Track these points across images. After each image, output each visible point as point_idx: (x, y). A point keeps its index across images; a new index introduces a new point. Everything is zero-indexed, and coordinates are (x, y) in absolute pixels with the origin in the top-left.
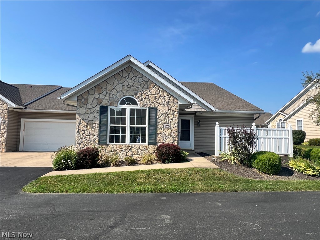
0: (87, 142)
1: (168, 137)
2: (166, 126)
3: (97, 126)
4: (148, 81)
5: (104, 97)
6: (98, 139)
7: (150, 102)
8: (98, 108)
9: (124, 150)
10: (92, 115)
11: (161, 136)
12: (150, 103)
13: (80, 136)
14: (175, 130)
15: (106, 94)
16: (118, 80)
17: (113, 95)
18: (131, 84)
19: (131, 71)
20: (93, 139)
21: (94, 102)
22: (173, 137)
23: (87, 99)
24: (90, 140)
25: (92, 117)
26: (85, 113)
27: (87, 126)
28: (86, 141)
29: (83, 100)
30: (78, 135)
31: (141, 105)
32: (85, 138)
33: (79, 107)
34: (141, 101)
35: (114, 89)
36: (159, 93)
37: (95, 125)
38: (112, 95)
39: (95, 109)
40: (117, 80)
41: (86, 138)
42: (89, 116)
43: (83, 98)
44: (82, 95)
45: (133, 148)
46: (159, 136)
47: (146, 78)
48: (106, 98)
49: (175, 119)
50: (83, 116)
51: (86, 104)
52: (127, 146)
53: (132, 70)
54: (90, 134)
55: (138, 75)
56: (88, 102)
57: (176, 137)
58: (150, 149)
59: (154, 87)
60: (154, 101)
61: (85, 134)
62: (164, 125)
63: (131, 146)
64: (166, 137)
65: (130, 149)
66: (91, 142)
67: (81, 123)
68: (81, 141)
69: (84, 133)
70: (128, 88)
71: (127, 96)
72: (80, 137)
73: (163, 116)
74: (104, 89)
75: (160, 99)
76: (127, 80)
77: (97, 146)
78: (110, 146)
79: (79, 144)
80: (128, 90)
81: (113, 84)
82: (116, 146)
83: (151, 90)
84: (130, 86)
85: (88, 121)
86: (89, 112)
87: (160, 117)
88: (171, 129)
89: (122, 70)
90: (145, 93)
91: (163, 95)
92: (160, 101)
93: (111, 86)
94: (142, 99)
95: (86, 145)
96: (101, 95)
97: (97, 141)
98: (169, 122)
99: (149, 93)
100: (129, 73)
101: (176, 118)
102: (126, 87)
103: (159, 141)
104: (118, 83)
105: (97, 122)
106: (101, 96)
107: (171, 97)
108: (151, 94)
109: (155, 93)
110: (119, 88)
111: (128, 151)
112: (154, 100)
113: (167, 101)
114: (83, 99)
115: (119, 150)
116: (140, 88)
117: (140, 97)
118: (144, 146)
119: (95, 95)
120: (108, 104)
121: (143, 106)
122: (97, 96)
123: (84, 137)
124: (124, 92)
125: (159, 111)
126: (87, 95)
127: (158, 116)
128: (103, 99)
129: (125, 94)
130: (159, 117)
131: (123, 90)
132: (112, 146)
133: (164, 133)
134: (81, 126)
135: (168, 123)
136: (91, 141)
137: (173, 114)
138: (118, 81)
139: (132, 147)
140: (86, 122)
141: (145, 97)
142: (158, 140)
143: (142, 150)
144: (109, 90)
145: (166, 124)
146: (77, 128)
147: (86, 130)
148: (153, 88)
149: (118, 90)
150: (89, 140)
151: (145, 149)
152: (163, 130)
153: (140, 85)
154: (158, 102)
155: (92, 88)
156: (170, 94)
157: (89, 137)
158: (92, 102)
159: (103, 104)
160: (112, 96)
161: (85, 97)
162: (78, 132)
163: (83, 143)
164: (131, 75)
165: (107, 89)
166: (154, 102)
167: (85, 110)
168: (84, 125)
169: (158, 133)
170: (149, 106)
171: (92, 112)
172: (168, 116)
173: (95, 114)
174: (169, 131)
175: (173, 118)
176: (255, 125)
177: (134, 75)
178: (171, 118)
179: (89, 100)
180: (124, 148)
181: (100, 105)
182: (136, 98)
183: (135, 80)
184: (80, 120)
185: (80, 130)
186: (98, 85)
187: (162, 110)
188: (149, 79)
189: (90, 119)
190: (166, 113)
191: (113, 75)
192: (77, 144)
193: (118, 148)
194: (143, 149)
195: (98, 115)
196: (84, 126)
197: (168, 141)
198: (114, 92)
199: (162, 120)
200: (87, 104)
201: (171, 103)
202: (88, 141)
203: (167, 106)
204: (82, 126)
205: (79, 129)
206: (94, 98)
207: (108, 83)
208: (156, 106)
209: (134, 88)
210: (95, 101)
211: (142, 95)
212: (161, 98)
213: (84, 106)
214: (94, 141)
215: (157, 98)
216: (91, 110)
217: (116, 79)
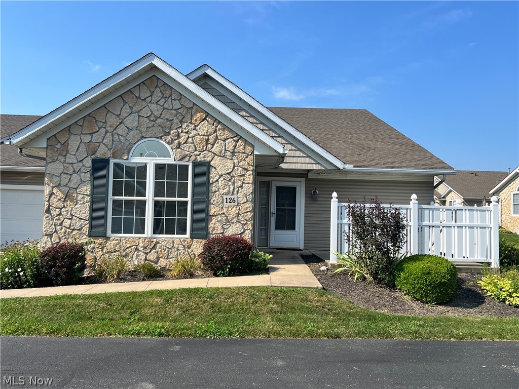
0: (65, 233)
1: (233, 223)
2: (228, 201)
3: (85, 200)
4: (192, 108)
5: (100, 140)
6: (88, 226)
7: (196, 150)
8: (88, 163)
9: (141, 249)
10: (75, 178)
11: (219, 219)
12: (197, 153)
13: (52, 219)
14: (247, 208)
15: (104, 133)
16: (131, 105)
17: (120, 137)
18: (156, 113)
19: (157, 86)
20: (78, 226)
21: (80, 149)
22: (242, 222)
23: (66, 144)
24: (72, 228)
25: (75, 180)
26: (63, 173)
27: (65, 199)
28: (63, 230)
29: (59, 146)
30: (47, 217)
31: (178, 156)
32: (61, 224)
33: (51, 161)
34: (176, 148)
35: (121, 123)
36: (215, 131)
37: (83, 198)
38: (117, 136)
39: (83, 166)
40: (127, 105)
41: (64, 224)
42: (70, 179)
43: (59, 142)
44: (57, 136)
45: (160, 245)
46: (213, 221)
47: (188, 101)
48: (105, 141)
49: (247, 185)
50: (58, 179)
51: (64, 155)
52: (146, 240)
53: (159, 85)
54: (72, 215)
55: (171, 96)
56: (67, 151)
57: (250, 222)
58: (194, 247)
59: (205, 119)
60: (205, 148)
61: (61, 216)
62: (225, 197)
63: (155, 240)
64: (228, 221)
65: (154, 247)
66: (74, 232)
67: (53, 193)
68: (54, 230)
69: (60, 214)
70: (151, 122)
71: (147, 138)
72: (51, 222)
73: (222, 179)
74: (102, 124)
75: (216, 145)
76: (149, 104)
77: (87, 240)
78: (112, 240)
79: (51, 236)
80: (150, 125)
81: (120, 114)
82: (124, 241)
83: (199, 126)
84: (155, 116)
85: (68, 189)
86: (71, 171)
87: (217, 181)
88: (238, 205)
89: (139, 85)
90: (187, 133)
91: (223, 137)
92: (216, 149)
93: (116, 118)
94: (179, 144)
95: (64, 238)
96: (94, 135)
97: (86, 229)
98: (235, 193)
99: (193, 133)
100: (152, 90)
101: (248, 183)
102: (146, 120)
103: (213, 231)
104: (129, 110)
105: (86, 190)
106: (96, 138)
107: (240, 141)
108: (199, 135)
109: (207, 132)
110: (131, 121)
111: (148, 251)
112: (204, 146)
113: (231, 148)
114: (59, 144)
115: (129, 249)
116: (176, 121)
117: (175, 140)
118: (182, 240)
119: (83, 137)
120: (109, 154)
121: (181, 160)
122: (87, 139)
123: (59, 222)
124: (143, 130)
125: (213, 169)
126: (67, 136)
127: (211, 180)
128: (98, 144)
129: (144, 135)
130: (214, 180)
131: (139, 125)
132: (116, 240)
133: (224, 213)
134: (54, 200)
135: (233, 194)
136: (74, 230)
137: (243, 175)
138: (130, 107)
139: (158, 243)
140: (63, 190)
141: (185, 139)
142: (211, 229)
143: (178, 250)
144: (111, 126)
145: (228, 197)
146: (46, 203)
147: (64, 207)
148: (203, 123)
149: (130, 126)
150: (69, 228)
151: (184, 246)
152: (222, 208)
153: (176, 116)
154: (211, 152)
155: (76, 122)
156: (237, 135)
157: (69, 221)
158: (78, 150)
159: (99, 155)
160: (117, 138)
161: (63, 140)
162: (48, 211)
163: (57, 233)
164: (157, 95)
165: (108, 123)
166: (204, 151)
167: (62, 167)
168: (59, 197)
169: (211, 213)
170: (193, 158)
171: (77, 170)
172: (232, 180)
173: (83, 175)
174: (234, 209)
175: (243, 183)
176: (417, 200)
177: (163, 94)
178: (238, 184)
179: (69, 147)
180: (141, 245)
181: (93, 157)
182: (168, 143)
183: (166, 106)
184: (53, 187)
185: (51, 207)
186: (89, 115)
187: (220, 167)
188: (194, 104)
189: (72, 185)
190: (229, 174)
191: (120, 96)
192: (46, 235)
193: (129, 245)
194: (181, 248)
195: (88, 175)
196: (59, 200)
197: (231, 231)
198: (121, 130)
199: (219, 187)
200: (66, 155)
201: (239, 152)
202: (68, 230)
203: (232, 159)
204: (56, 200)
205: (49, 206)
206: (81, 142)
207: (109, 111)
208: (209, 159)
209: (163, 121)
210: (83, 148)
211: (178, 136)
212: (218, 143)
213: (60, 158)
214: (79, 230)
215: (210, 141)
216: (75, 167)
217: (125, 103)
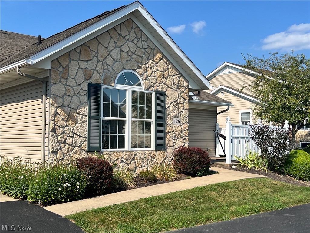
0: (68, 149)
1: (178, 138)
2: (176, 122)
3: (84, 120)
4: (154, 49)
5: (94, 68)
6: (86, 143)
7: (157, 82)
8: (85, 87)
9: (125, 161)
10: (75, 99)
11: (171, 136)
12: (157, 84)
13: (57, 138)
14: (186, 127)
15: (97, 62)
16: (115, 40)
17: (108, 66)
18: (132, 50)
19: (132, 28)
20: (78, 143)
21: (79, 74)
22: (184, 138)
23: (67, 68)
24: (74, 145)
25: (76, 102)
26: (65, 94)
27: (68, 118)
28: (67, 147)
29: (61, 69)
30: (52, 136)
31: (147, 86)
32: (65, 142)
33: (55, 82)
34: (146, 79)
35: (108, 55)
36: (168, 69)
37: (82, 118)
38: (106, 66)
39: (82, 89)
40: (112, 41)
41: (67, 142)
42: (71, 101)
43: (61, 65)
44: (59, 60)
45: (137, 157)
46: (168, 137)
47: (152, 43)
48: (98, 69)
49: (185, 110)
50: (61, 100)
51: (66, 78)
52: (128, 153)
53: (134, 27)
54: (73, 133)
55: (141, 37)
56: (68, 75)
57: (187, 138)
58: (158, 157)
59: (162, 59)
60: (162, 81)
61: (64, 134)
62: (174, 119)
63: (133, 152)
64: (176, 137)
65: (133, 159)
66: (76, 149)
67: (57, 113)
68: (59, 147)
69: (64, 133)
70: (129, 57)
71: (127, 69)
72: (56, 140)
73: (172, 105)
74: (94, 53)
76: (127, 42)
77: (86, 155)
78: (105, 154)
79: (56, 153)
80: (128, 59)
81: (108, 47)
82: (113, 155)
83: (158, 64)
84: (132, 52)
85: (69, 109)
86: (72, 94)
87: (169, 106)
88: (181, 125)
89: (120, 24)
90: (151, 68)
91: (172, 73)
92: (168, 82)
93: (105, 50)
94: (147, 76)
95: (67, 154)
96: (89, 62)
97: (85, 146)
98: (179, 116)
99: (155, 68)
100: (129, 31)
101: (186, 109)
102: (126, 54)
103: (168, 144)
104: (114, 45)
105: (84, 111)
106: (91, 65)
107: (181, 78)
108: (158, 71)
109: (163, 69)
110: (116, 54)
111: (130, 162)
112: (161, 80)
113: (177, 83)
114: (61, 67)
115: (117, 161)
116: (145, 58)
117: (144, 73)
118: (150, 152)
119: (81, 63)
120: (101, 81)
121: (148, 89)
122: (83, 65)
123: (63, 140)
124: (124, 62)
125: (167, 98)
126: (68, 60)
127: (166, 106)
128: (92, 71)
129: (125, 66)
130: (168, 106)
131: (122, 58)
132: (108, 154)
133: (173, 131)
134: (58, 119)
135: (178, 117)
136: (75, 146)
137: (183, 103)
138: (114, 41)
139: (135, 155)
140: (66, 110)
141: (151, 73)
142: (167, 143)
143: (148, 160)
144: (102, 56)
145: (176, 119)
146: (52, 122)
147: (67, 126)
148: (161, 61)
149: (115, 58)
150: (71, 145)
151: (151, 156)
152: (172, 127)
153: (144, 54)
154: (166, 84)
155: (75, 49)
156: (180, 73)
157: (71, 139)
158: (77, 74)
159: (93, 80)
160: (106, 67)
161: (64, 64)
162: (54, 130)
163: (61, 150)
164: (133, 35)
165: (100, 53)
166: (162, 83)
167: (64, 89)
168: (63, 117)
169: (167, 131)
170: (155, 88)
171: (77, 93)
172: (177, 106)
173: (81, 97)
174: (179, 128)
175: (184, 109)
177: (136, 35)
178: (181, 109)
179: (70, 71)
180: (125, 157)
181: (89, 81)
182: (140, 75)
183: (138, 45)
184: (57, 107)
185: (56, 126)
186: (84, 44)
187: (171, 96)
188: (156, 46)
189: (72, 106)
190: (176, 101)
191: (107, 31)
192: (52, 152)
193: (116, 158)
194: (150, 158)
195: (85, 98)
196: (63, 119)
197: (178, 144)
198: (109, 60)
199: (171, 111)
200: (67, 78)
201: (181, 86)
202: (71, 147)
203: (177, 91)
204: (60, 119)
205: (55, 125)
206: (79, 67)
207: (100, 43)
208: (164, 90)
209: (137, 56)
210: (81, 74)
211: (146, 71)
212: (169, 78)
213: (62, 80)
214: (79, 147)
215: (165, 76)
216: (75, 90)
217: (111, 38)
